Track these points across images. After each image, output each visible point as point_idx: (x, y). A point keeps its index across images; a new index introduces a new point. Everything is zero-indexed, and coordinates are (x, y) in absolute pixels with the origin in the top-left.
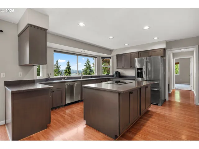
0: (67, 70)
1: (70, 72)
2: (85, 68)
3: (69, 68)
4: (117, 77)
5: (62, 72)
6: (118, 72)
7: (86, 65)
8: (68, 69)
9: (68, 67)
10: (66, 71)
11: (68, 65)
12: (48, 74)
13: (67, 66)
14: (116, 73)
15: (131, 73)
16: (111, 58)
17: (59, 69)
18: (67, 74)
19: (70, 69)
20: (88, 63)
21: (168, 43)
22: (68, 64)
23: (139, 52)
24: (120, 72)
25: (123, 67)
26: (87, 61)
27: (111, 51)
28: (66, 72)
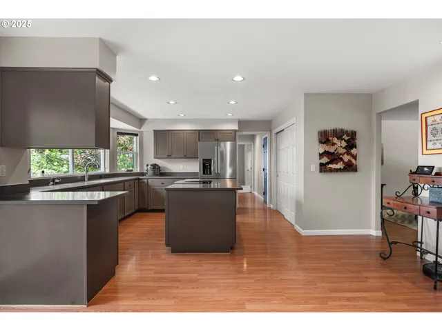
4: (155, 174)
14: (154, 168)
15: (181, 167)
21: (242, 123)
23: (199, 131)
24: (160, 165)
25: (169, 157)
27: (141, 121)
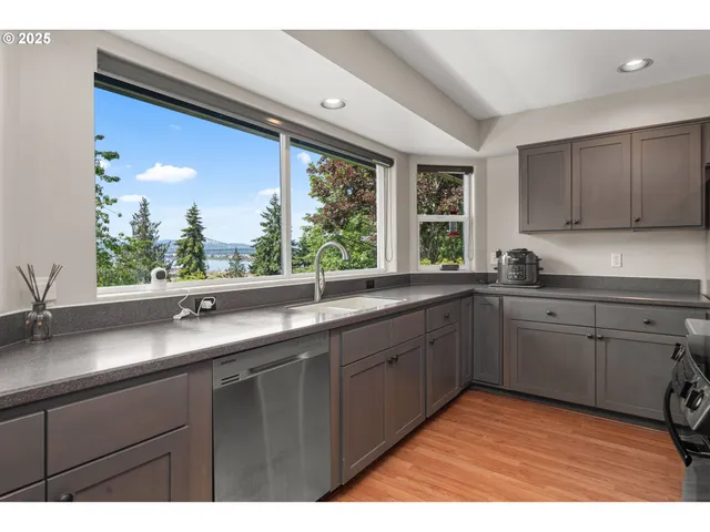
0: (187, 242)
1: (200, 250)
2: (264, 234)
3: (195, 232)
4: (522, 281)
5: (165, 251)
6: (525, 251)
7: (266, 221)
8: (194, 237)
9: (191, 230)
10: (186, 247)
11: (192, 223)
12: (28, 275)
13: (187, 226)
16: (469, 170)
17: (151, 238)
18: (188, 257)
19: (203, 239)
20: (275, 215)
22: (193, 217)
23: (702, 123)
24: (538, 253)
25: (573, 226)
26: (272, 207)
27: (479, 124)
28: (182, 252)
